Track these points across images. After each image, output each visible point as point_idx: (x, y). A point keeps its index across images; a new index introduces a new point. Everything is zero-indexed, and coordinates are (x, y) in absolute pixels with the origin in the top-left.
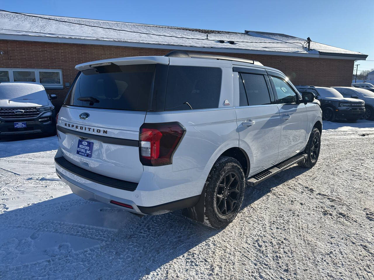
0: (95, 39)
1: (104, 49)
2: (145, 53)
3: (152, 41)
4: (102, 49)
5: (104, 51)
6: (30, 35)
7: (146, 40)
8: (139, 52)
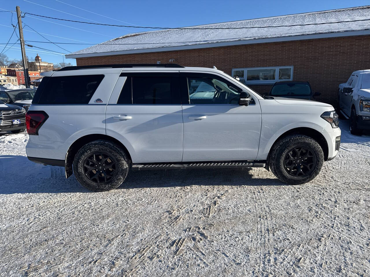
0: (237, 39)
1: (246, 48)
2: (288, 46)
3: (298, 32)
4: (245, 48)
5: (247, 49)
6: (189, 44)
7: (290, 33)
8: (281, 47)
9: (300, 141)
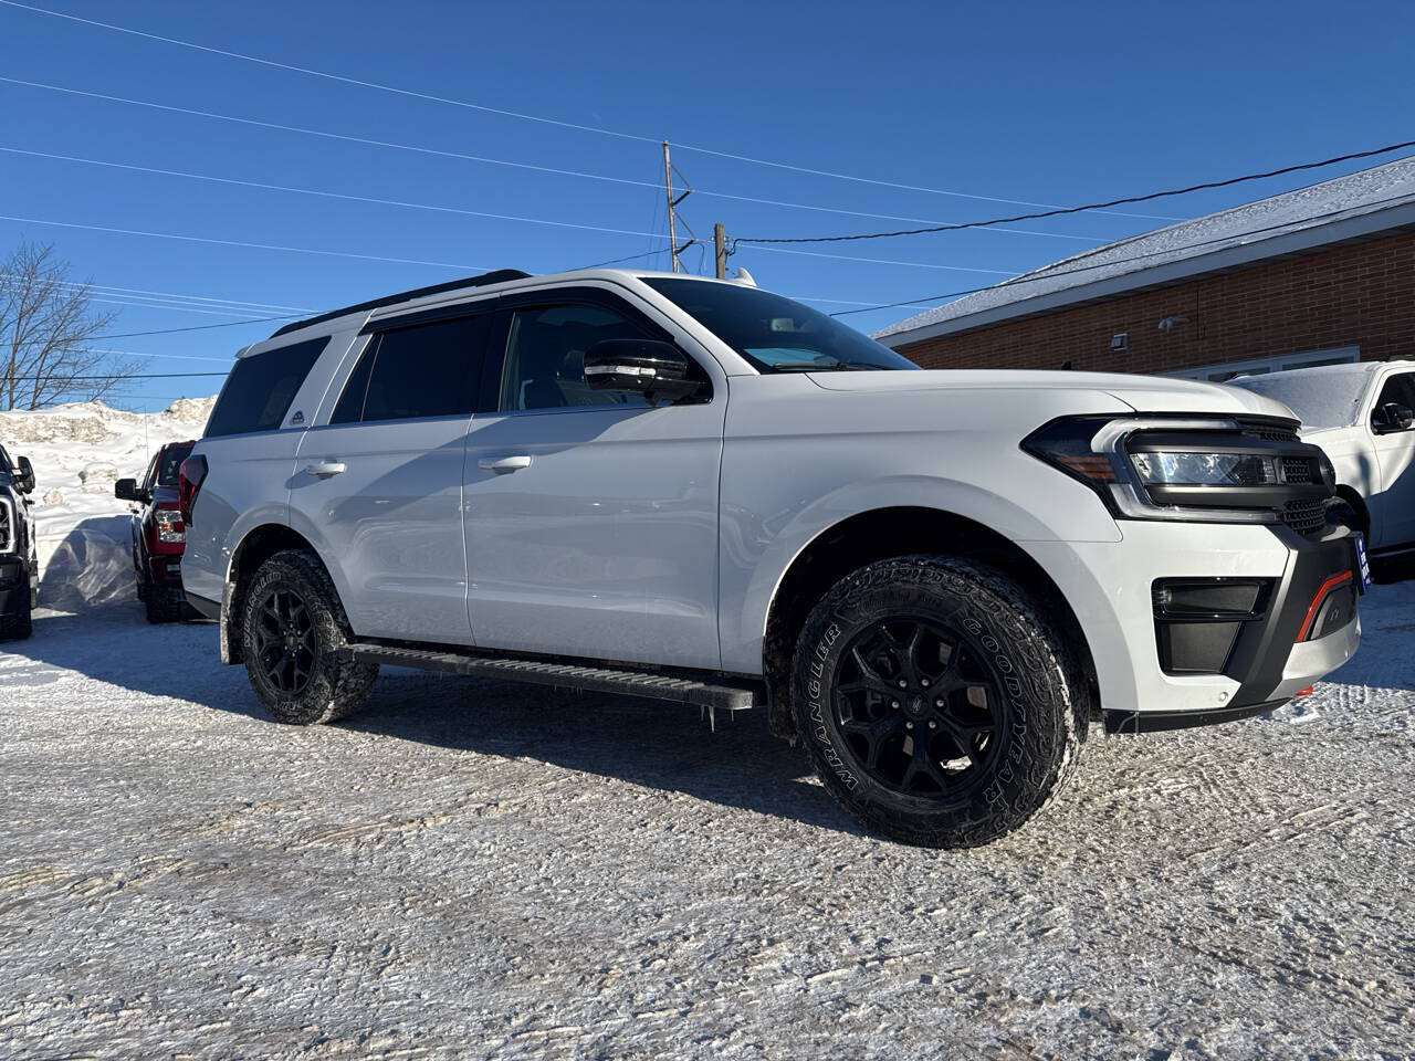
9: (898, 584)
